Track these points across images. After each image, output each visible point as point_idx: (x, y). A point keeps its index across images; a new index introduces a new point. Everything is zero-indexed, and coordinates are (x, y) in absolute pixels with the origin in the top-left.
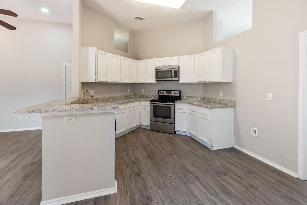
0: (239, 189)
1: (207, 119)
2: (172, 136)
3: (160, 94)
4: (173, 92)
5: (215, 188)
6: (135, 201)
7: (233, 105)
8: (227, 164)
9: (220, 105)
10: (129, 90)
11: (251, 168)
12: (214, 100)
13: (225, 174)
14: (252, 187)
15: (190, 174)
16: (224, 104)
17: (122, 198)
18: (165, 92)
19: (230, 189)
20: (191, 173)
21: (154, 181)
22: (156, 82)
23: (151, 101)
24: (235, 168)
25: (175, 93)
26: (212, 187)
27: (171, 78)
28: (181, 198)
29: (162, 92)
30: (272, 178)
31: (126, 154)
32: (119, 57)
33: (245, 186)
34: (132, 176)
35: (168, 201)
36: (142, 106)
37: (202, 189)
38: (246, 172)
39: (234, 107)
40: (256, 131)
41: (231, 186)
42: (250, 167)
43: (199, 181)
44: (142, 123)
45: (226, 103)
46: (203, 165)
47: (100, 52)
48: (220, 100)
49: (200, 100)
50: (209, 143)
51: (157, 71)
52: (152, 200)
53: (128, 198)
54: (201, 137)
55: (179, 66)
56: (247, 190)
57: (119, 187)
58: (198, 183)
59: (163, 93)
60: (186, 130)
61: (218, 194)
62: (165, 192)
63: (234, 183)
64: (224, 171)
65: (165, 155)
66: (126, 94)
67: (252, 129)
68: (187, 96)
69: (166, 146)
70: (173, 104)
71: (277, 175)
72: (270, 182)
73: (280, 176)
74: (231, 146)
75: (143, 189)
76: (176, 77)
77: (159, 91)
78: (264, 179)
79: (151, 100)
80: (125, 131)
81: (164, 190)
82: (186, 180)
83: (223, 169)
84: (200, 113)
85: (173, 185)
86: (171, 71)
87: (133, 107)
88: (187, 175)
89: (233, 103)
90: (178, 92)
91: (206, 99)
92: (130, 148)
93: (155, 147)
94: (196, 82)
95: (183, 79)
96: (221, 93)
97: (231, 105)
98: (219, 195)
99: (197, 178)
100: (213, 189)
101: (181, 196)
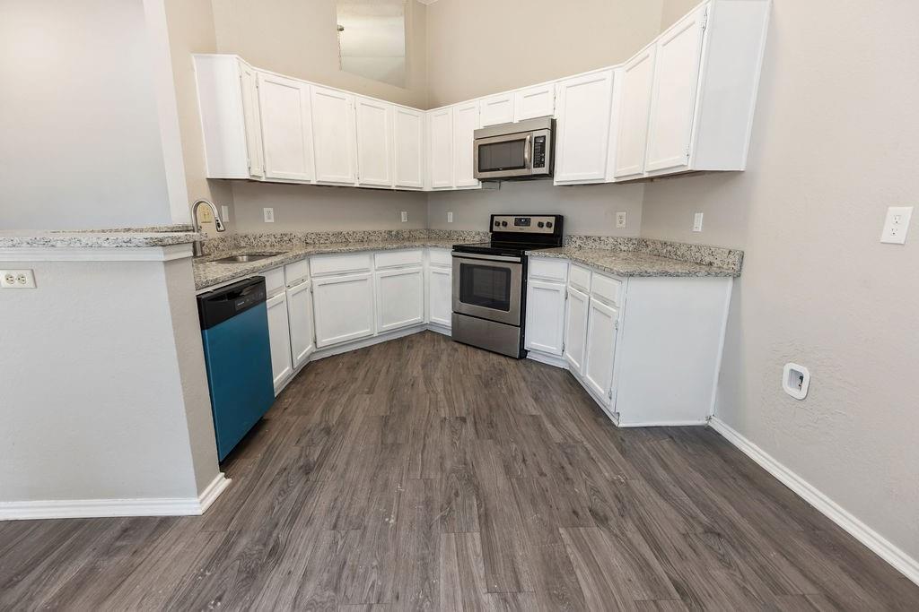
0: (619, 592)
1: (610, 317)
2: (510, 365)
3: (496, 229)
4: (534, 221)
5: (523, 568)
6: (230, 552)
7: (732, 269)
8: (639, 485)
9: (687, 268)
10: (404, 214)
11: (736, 517)
12: (669, 248)
13: (602, 520)
14: (683, 594)
15: (474, 497)
16: (700, 264)
17: (203, 535)
18: (511, 220)
19: (583, 584)
20: (478, 495)
21: (336, 499)
22: (479, 186)
23: (457, 248)
24: (661, 502)
25: (541, 225)
26: (519, 559)
27: (524, 167)
28: (374, 576)
29: (501, 219)
30: (805, 576)
31: (327, 402)
32: (349, 97)
33: (652, 582)
34: (287, 472)
35: (326, 576)
36: (432, 264)
37: (473, 558)
38: (700, 530)
39: (737, 276)
40: (801, 378)
41: (596, 571)
42: (731, 511)
43: (487, 527)
44: (434, 318)
45: (708, 259)
46: (542, 474)
47: (264, 75)
48: (689, 248)
49: (626, 248)
50: (606, 400)
51: (479, 146)
52: (278, 562)
53: (219, 538)
54: (589, 378)
55: (553, 123)
56: (652, 604)
57: (223, 500)
58: (477, 535)
59: (505, 224)
60: (556, 349)
61: (519, 589)
62: (340, 543)
63: (616, 560)
64: (610, 508)
65: (438, 421)
66: (394, 228)
67: (788, 367)
68: (583, 234)
69: (464, 392)
70: (519, 259)
71: (842, 568)
72: (784, 592)
73: (851, 575)
74: (701, 422)
75: (282, 521)
76: (539, 164)
77: (492, 216)
78: (763, 571)
79: (454, 246)
80: (370, 337)
81: (342, 538)
82: (442, 516)
83: (611, 501)
84: (598, 296)
85: (387, 523)
86: (524, 140)
87: (398, 267)
88: (459, 499)
89: (732, 258)
90: (552, 220)
91: (647, 246)
92: (352, 387)
93: (428, 392)
94: (610, 179)
95: (565, 173)
96: (699, 220)
97: (725, 266)
98: (520, 597)
99: (485, 519)
100: (515, 571)
101: (380, 567)
